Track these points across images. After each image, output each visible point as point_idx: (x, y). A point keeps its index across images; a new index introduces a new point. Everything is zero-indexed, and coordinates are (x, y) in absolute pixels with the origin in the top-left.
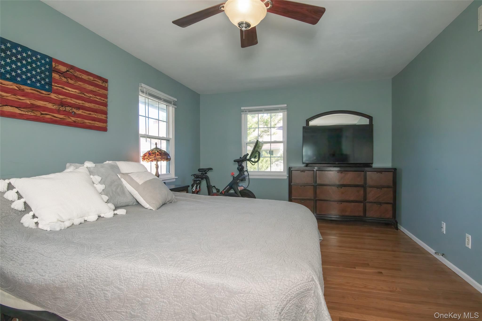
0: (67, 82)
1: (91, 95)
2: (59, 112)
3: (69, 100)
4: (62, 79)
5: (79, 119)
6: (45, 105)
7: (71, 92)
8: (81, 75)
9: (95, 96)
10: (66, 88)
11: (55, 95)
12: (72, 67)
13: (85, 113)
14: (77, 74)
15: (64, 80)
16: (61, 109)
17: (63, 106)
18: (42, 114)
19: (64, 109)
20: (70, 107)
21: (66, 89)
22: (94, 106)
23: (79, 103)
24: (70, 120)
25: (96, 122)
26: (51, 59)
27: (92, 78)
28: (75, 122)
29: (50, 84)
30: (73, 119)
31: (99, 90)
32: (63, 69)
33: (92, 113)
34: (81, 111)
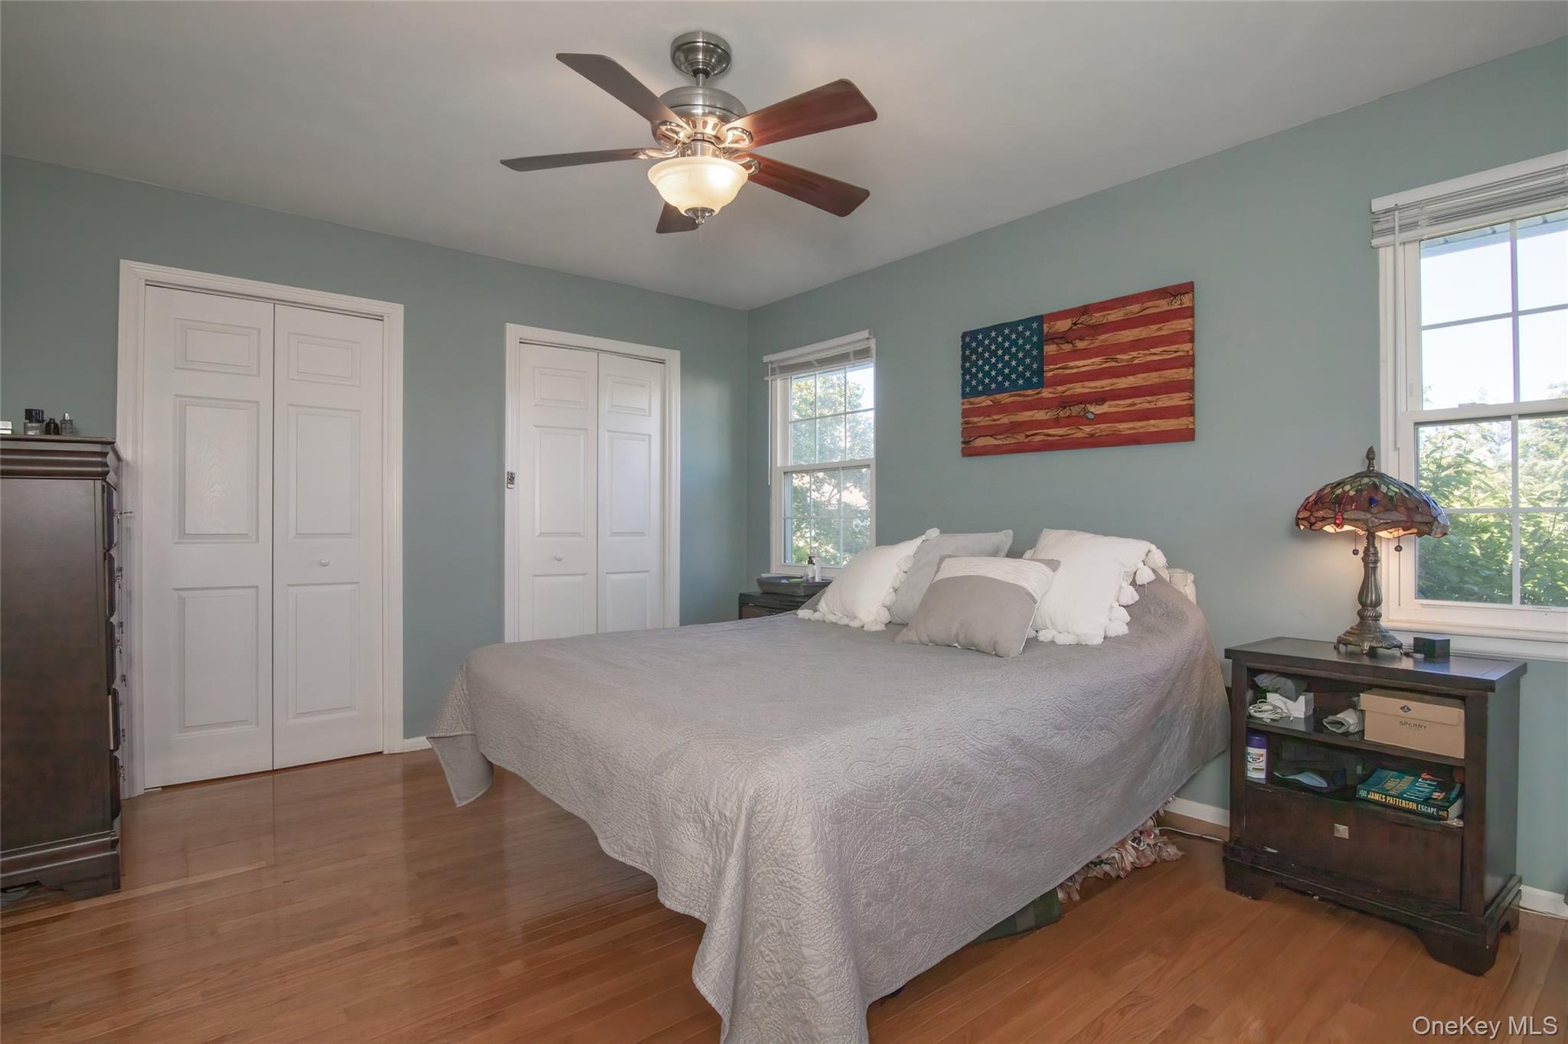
0: (1075, 350)
1: (1134, 354)
2: (1057, 422)
3: (1079, 389)
4: (1063, 349)
5: (1102, 426)
6: (1032, 416)
7: (1083, 369)
8: (1104, 316)
9: (1146, 352)
10: (1071, 364)
11: (1050, 390)
12: (1086, 310)
13: (1116, 406)
14: (1097, 318)
15: (1067, 347)
16: (1062, 414)
17: (1065, 408)
18: (1027, 436)
19: (1068, 413)
20: (1081, 403)
21: (1071, 368)
22: (1143, 378)
23: (1103, 388)
24: (1080, 435)
25: (1153, 422)
26: (1040, 319)
27: (1135, 308)
28: (1092, 436)
29: (1040, 372)
30: (1088, 429)
31: (1160, 329)
32: (1063, 325)
33: (1138, 400)
34: (1108, 403)
